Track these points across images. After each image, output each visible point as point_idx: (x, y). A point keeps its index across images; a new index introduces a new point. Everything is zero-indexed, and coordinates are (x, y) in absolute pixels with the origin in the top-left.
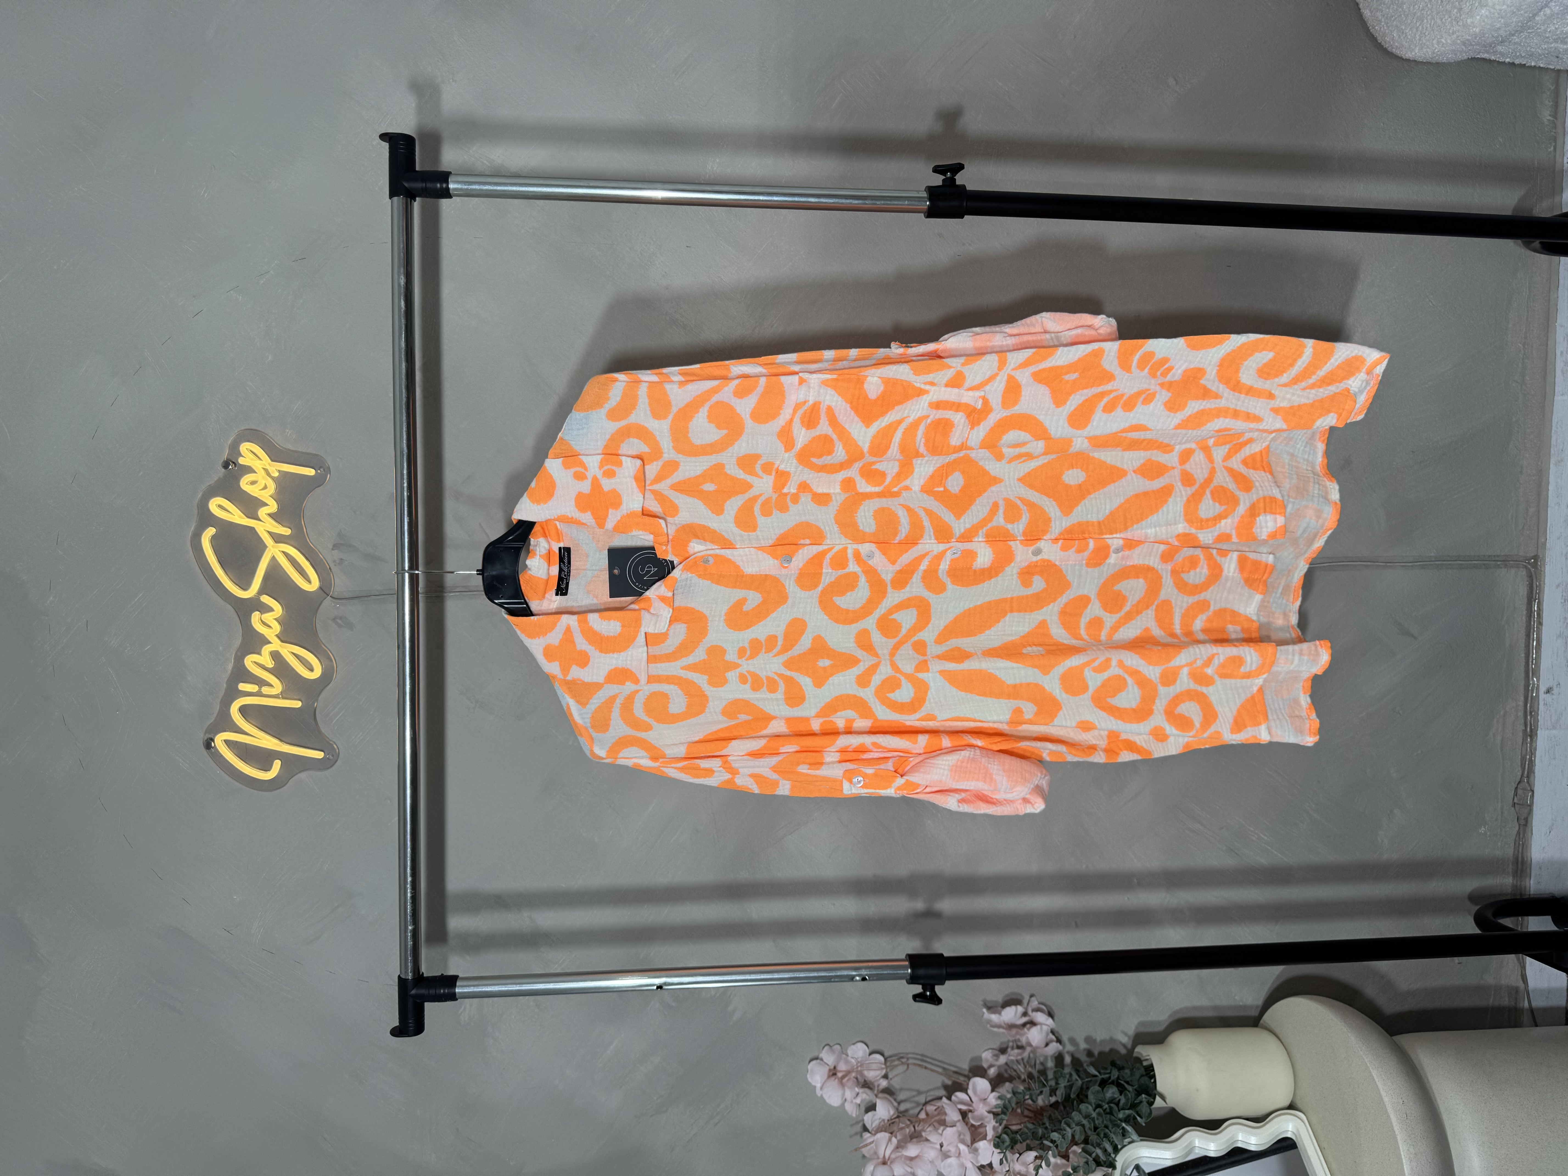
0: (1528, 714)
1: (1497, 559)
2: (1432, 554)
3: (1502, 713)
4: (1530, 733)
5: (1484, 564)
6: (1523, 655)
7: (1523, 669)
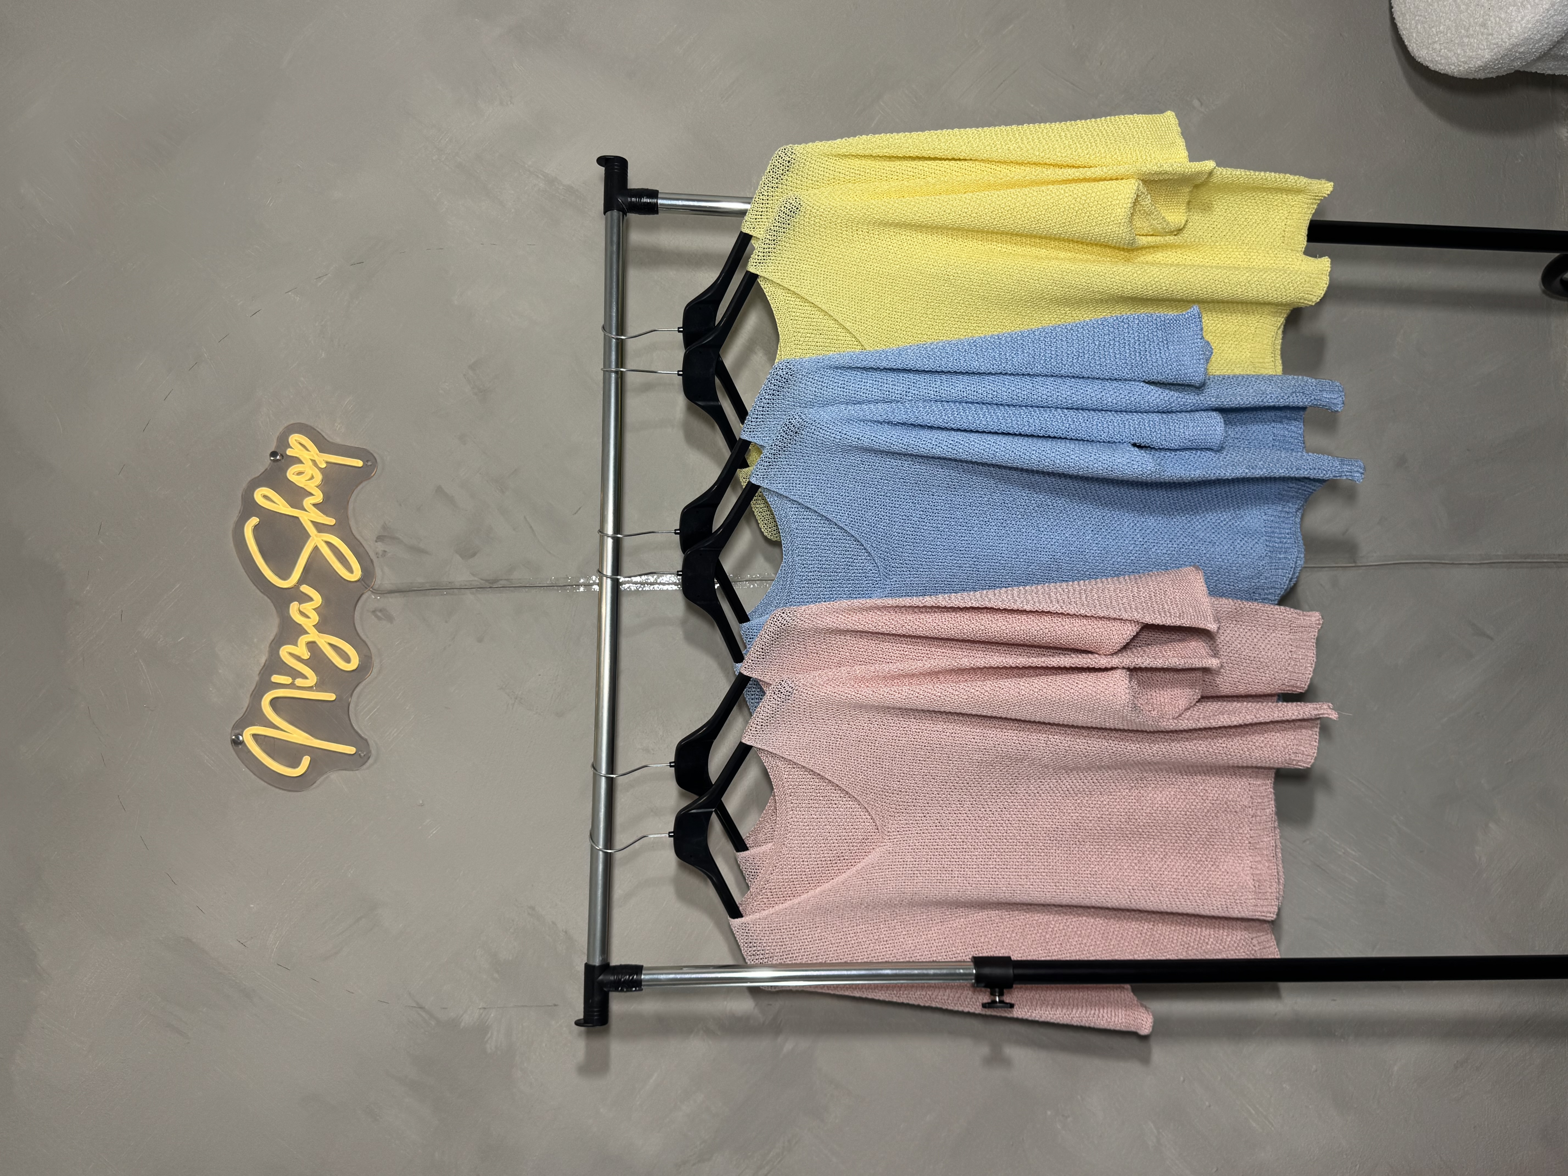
5: (1555, 563)
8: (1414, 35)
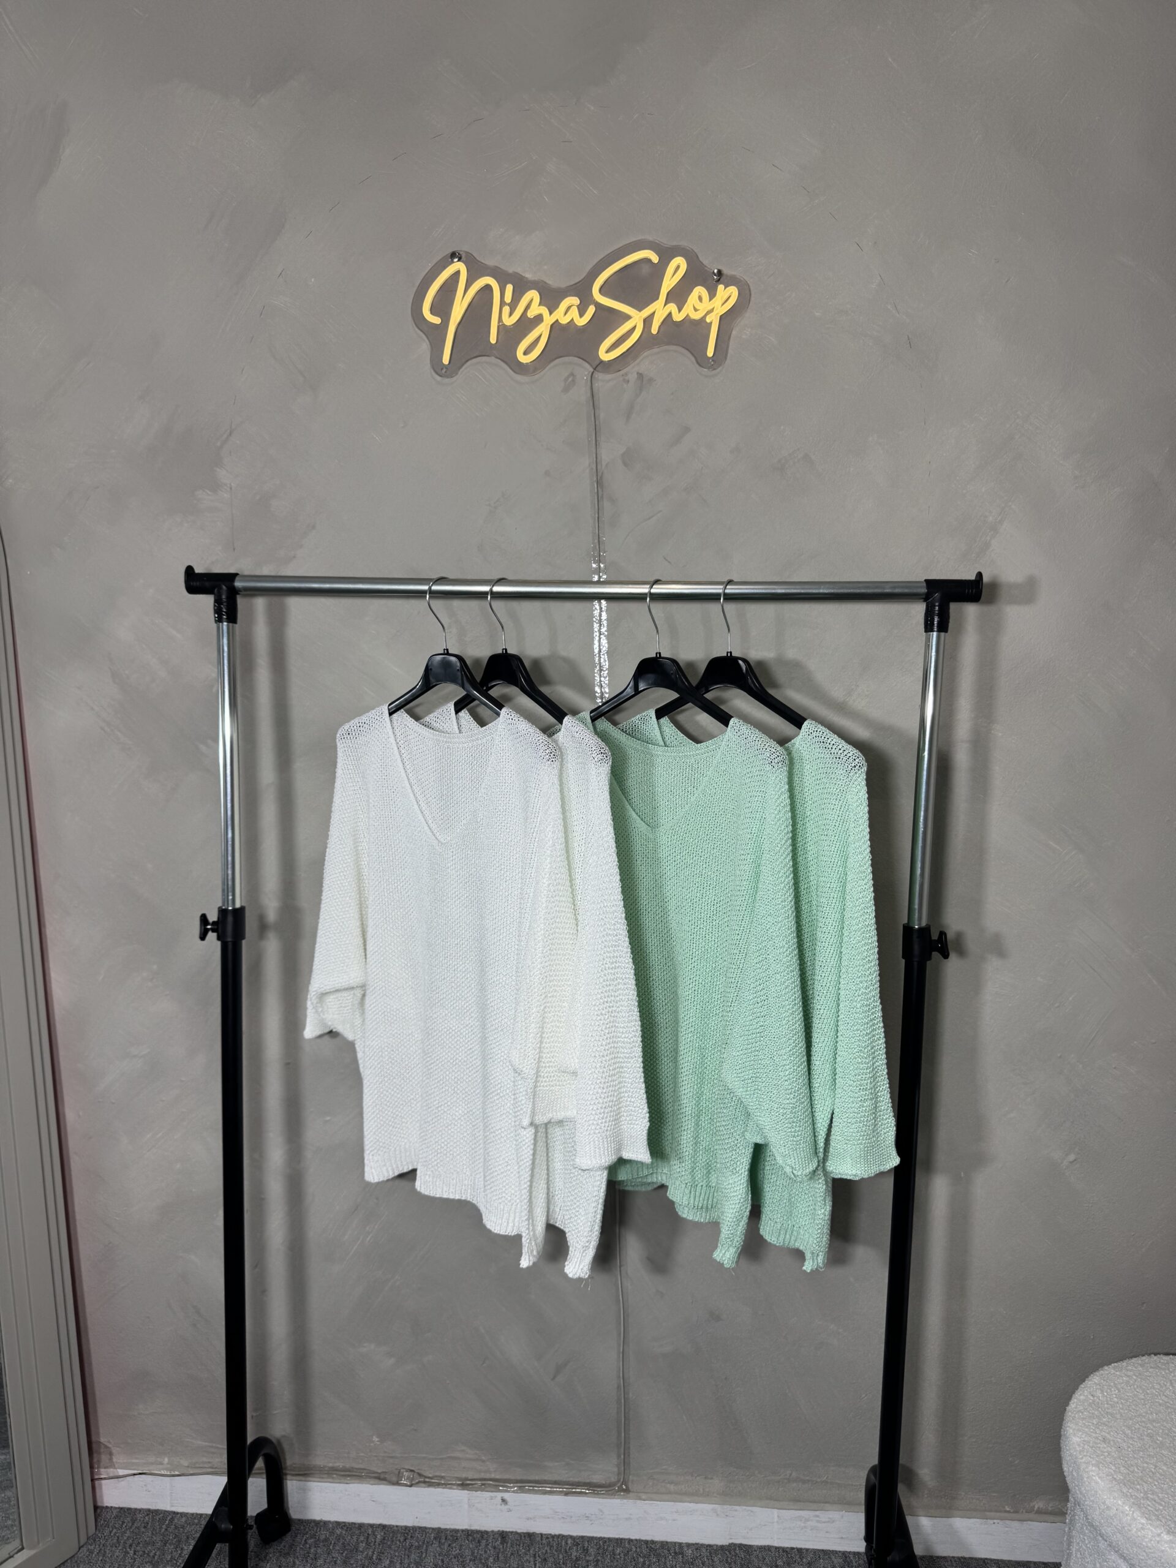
0: (484, 1482)
1: (626, 1455)
2: (631, 1395)
3: (483, 1458)
4: (464, 1485)
5: (621, 1443)
6: (537, 1478)
7: (525, 1478)
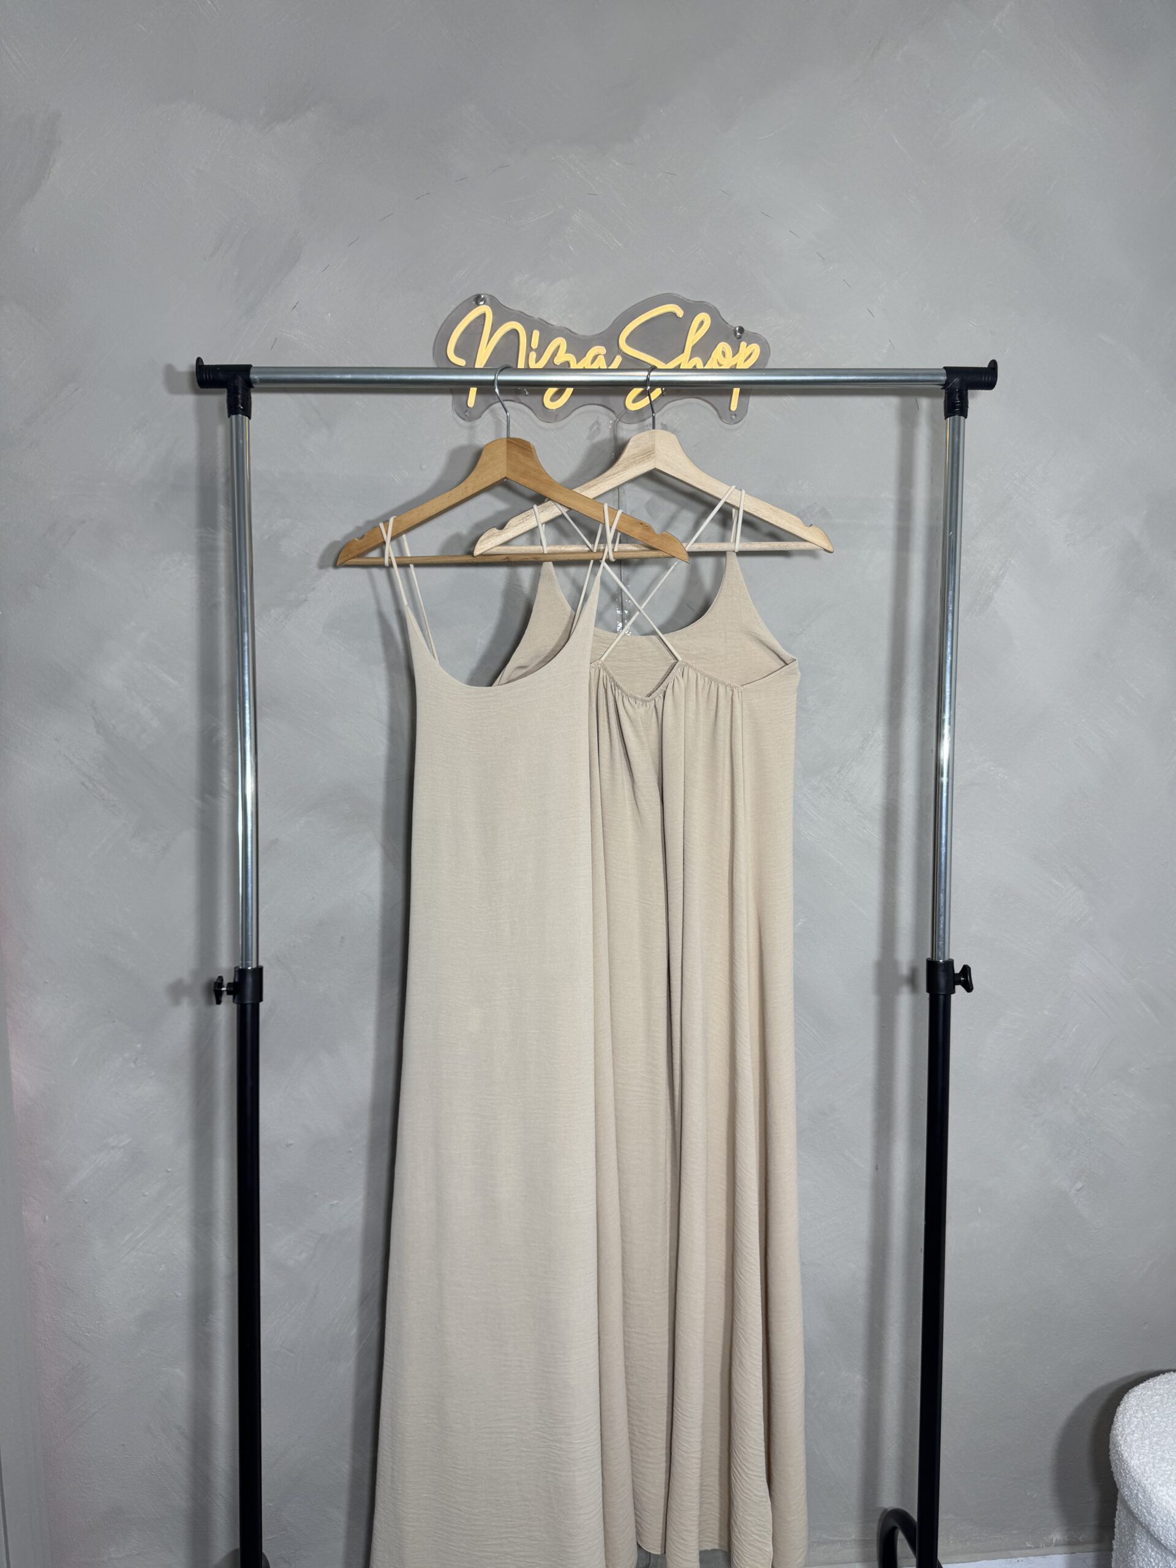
8: (1149, 1393)
